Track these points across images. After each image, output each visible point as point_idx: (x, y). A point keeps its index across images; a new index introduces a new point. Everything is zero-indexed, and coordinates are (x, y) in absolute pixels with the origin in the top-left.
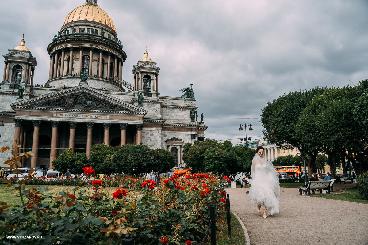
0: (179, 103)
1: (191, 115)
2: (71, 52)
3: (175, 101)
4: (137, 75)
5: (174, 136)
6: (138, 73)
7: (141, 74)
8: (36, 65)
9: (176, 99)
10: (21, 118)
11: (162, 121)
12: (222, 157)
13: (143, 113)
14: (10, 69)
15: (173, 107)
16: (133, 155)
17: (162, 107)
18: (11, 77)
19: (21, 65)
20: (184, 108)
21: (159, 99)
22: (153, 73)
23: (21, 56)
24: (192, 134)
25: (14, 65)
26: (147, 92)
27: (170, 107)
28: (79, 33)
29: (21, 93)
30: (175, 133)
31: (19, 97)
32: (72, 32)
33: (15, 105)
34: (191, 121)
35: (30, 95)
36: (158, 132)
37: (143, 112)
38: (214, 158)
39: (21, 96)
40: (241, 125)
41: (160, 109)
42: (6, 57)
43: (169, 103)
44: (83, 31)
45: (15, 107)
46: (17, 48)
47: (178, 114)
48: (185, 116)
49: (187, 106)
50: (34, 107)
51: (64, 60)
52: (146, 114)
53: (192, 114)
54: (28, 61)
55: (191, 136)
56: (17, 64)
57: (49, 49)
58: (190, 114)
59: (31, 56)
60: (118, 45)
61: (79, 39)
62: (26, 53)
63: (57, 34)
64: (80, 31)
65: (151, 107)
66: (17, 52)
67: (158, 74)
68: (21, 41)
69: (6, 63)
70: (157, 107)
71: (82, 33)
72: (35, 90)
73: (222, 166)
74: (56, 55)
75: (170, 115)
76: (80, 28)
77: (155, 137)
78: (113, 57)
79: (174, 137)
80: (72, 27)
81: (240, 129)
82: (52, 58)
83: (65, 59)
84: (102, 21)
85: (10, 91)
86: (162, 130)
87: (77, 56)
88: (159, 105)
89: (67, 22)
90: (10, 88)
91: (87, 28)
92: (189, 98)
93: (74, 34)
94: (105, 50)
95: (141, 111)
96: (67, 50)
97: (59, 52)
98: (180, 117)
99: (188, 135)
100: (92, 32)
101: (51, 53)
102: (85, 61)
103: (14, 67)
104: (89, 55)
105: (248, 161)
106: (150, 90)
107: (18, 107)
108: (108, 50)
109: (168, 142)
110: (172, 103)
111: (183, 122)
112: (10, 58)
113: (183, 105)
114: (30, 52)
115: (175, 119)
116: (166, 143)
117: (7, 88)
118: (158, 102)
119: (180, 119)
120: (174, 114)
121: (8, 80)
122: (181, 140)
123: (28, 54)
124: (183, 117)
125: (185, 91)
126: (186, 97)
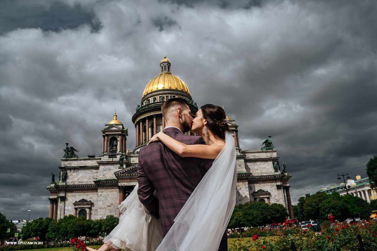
0: (260, 155)
1: (274, 166)
2: (155, 119)
3: (257, 155)
5: (260, 188)
8: (127, 135)
9: (257, 153)
10: (124, 184)
11: (248, 175)
12: (337, 206)
14: (107, 141)
16: (257, 210)
17: (247, 161)
18: (109, 148)
19: (117, 137)
20: (265, 160)
21: (242, 154)
22: (233, 131)
23: (116, 129)
24: (278, 184)
27: (252, 160)
28: (159, 101)
29: (122, 162)
30: (261, 185)
31: (120, 166)
32: (153, 101)
33: (118, 174)
34: (275, 172)
35: (126, 162)
36: (245, 186)
38: (330, 208)
39: (122, 165)
40: (338, 175)
41: (244, 164)
42: (104, 132)
43: (250, 156)
44: (163, 99)
45: (118, 175)
46: (113, 122)
47: (261, 166)
48: (268, 167)
49: (268, 158)
50: (134, 173)
51: (149, 127)
53: (275, 165)
54: (122, 132)
55: (277, 187)
56: (112, 136)
57: (134, 119)
58: (273, 165)
59: (123, 128)
60: (195, 107)
62: (119, 126)
63: (140, 104)
64: (160, 99)
66: (112, 126)
67: (237, 131)
68: (114, 116)
69: (104, 136)
70: (241, 162)
71: (162, 101)
72: (129, 158)
73: (338, 214)
74: (141, 123)
75: (253, 168)
76: (159, 97)
77: (243, 191)
79: (261, 190)
80: (152, 96)
81: (338, 179)
82: (137, 126)
84: (178, 87)
85: (110, 160)
86: (249, 184)
87: (160, 122)
88: (242, 161)
89: (147, 93)
90: (109, 158)
91: (166, 96)
92: (269, 149)
93: (155, 103)
96: (150, 118)
97: (144, 120)
98: (263, 169)
99: (273, 186)
103: (111, 139)
105: (356, 208)
107: (121, 175)
109: (255, 194)
110: (253, 156)
111: (267, 174)
112: (107, 132)
113: (264, 157)
114: (122, 125)
115: (258, 171)
116: (253, 196)
117: (107, 159)
118: (241, 157)
119: (264, 171)
120: (257, 167)
121: (107, 152)
122: (267, 191)
123: (121, 127)
124: (267, 169)
125: (265, 144)
126: (266, 149)
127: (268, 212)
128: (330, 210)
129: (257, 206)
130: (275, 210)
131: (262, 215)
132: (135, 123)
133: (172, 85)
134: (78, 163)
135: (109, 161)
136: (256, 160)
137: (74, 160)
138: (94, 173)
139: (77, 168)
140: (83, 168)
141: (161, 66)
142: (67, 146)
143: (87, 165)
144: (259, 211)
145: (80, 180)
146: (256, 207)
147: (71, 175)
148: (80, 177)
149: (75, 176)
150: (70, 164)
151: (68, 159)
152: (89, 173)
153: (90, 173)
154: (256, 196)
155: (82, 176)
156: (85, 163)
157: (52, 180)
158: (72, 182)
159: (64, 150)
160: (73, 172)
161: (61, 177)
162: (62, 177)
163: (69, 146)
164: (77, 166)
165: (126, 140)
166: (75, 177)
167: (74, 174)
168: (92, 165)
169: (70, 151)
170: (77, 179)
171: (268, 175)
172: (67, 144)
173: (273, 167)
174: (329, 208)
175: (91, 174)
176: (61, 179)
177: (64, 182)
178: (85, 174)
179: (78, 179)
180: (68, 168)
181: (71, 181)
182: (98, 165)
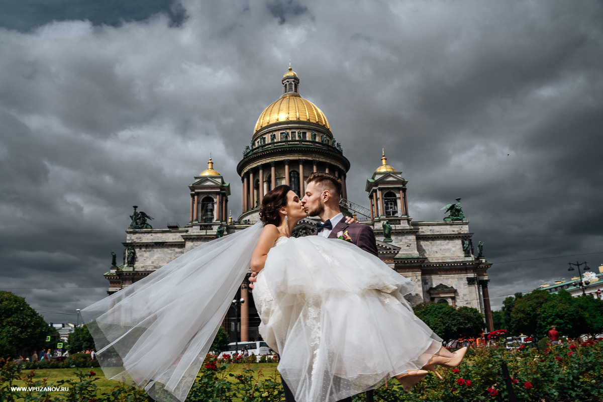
0: (442, 230)
1: (464, 247)
2: (273, 169)
3: (436, 228)
4: (374, 194)
5: (440, 283)
6: (375, 191)
7: (380, 192)
8: (230, 194)
9: (436, 225)
11: (421, 261)
12: (566, 313)
13: (394, 252)
14: (198, 203)
15: (433, 236)
17: (420, 238)
18: (200, 215)
19: (213, 197)
20: (450, 237)
21: (412, 228)
22: (399, 189)
23: (212, 184)
24: (469, 276)
25: (203, 198)
26: (393, 218)
27: (429, 237)
28: (280, 140)
29: (221, 236)
30: (442, 278)
34: (465, 256)
36: (417, 278)
37: (394, 249)
38: (555, 316)
40: (570, 264)
41: (415, 243)
42: (192, 188)
43: (425, 230)
44: (286, 137)
46: (206, 173)
47: (443, 247)
48: (454, 249)
49: (455, 234)
51: (263, 182)
52: (398, 252)
53: (465, 245)
54: (221, 190)
55: (468, 280)
56: (205, 196)
57: (240, 169)
58: (462, 246)
59: (223, 182)
60: (337, 150)
61: (283, 149)
62: (217, 180)
63: (250, 145)
64: (282, 137)
65: (401, 240)
66: (206, 179)
67: (406, 189)
68: (209, 163)
69: (193, 196)
70: (410, 240)
72: (232, 230)
73: (567, 327)
74: (251, 176)
75: (430, 250)
76: (281, 133)
78: (333, 169)
79: (441, 284)
80: (269, 132)
81: (569, 270)
82: (245, 180)
83: (264, 180)
84: (311, 118)
86: (422, 274)
87: (282, 174)
88: (413, 237)
89: (261, 126)
90: (201, 229)
91: (292, 132)
92: (457, 220)
93: (274, 143)
94: (321, 160)
95: (390, 248)
96: (266, 167)
97: (255, 171)
98: (446, 252)
99: (462, 278)
100: (299, 136)
101: (243, 173)
102: (293, 180)
103: (203, 200)
104: (297, 170)
106: (396, 215)
108: (324, 160)
109: (432, 292)
110: (431, 230)
111: (452, 259)
112: (197, 188)
113: (449, 233)
114: (222, 178)
115: (438, 255)
116: (428, 295)
117: (197, 231)
118: (410, 232)
119: (447, 254)
120: (436, 247)
121: (197, 220)
122: (452, 287)
123: (219, 180)
124: (452, 252)
125: (450, 211)
126: (452, 220)
127: (454, 320)
128: (554, 320)
129: (435, 309)
130: (464, 317)
131: (444, 325)
132: (242, 175)
133: (301, 114)
134: (152, 237)
135: (201, 235)
136: (435, 237)
137: (145, 232)
138: (177, 253)
139: (150, 245)
140: (160, 245)
141: (283, 84)
142: (135, 211)
143: (167, 241)
144: (439, 319)
145: (155, 264)
146: (434, 312)
147: (142, 256)
148: (155, 260)
149: (147, 257)
150: (140, 238)
151: (137, 230)
152: (169, 254)
153: (171, 254)
154: (433, 294)
155: (158, 257)
156: (163, 237)
157: (112, 264)
158: (143, 267)
159: (131, 216)
160: (145, 251)
161: (126, 259)
162: (128, 258)
163: (138, 211)
164: (151, 241)
165: (228, 202)
166: (148, 259)
167: (147, 254)
168: (174, 241)
169: (139, 219)
170: (150, 262)
171: (454, 261)
172: (135, 207)
173: (462, 249)
174: (553, 317)
175: (173, 255)
176: (126, 261)
177: (131, 266)
178: (162, 255)
179: (153, 263)
180: (137, 245)
181: (142, 265)
182: (183, 240)
